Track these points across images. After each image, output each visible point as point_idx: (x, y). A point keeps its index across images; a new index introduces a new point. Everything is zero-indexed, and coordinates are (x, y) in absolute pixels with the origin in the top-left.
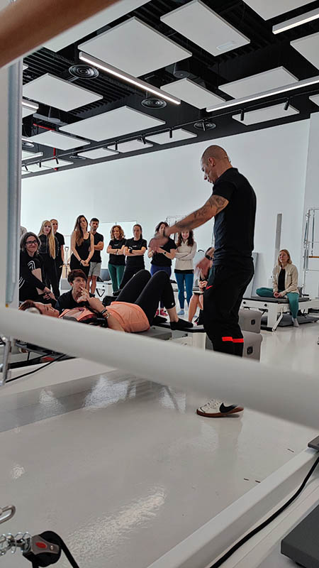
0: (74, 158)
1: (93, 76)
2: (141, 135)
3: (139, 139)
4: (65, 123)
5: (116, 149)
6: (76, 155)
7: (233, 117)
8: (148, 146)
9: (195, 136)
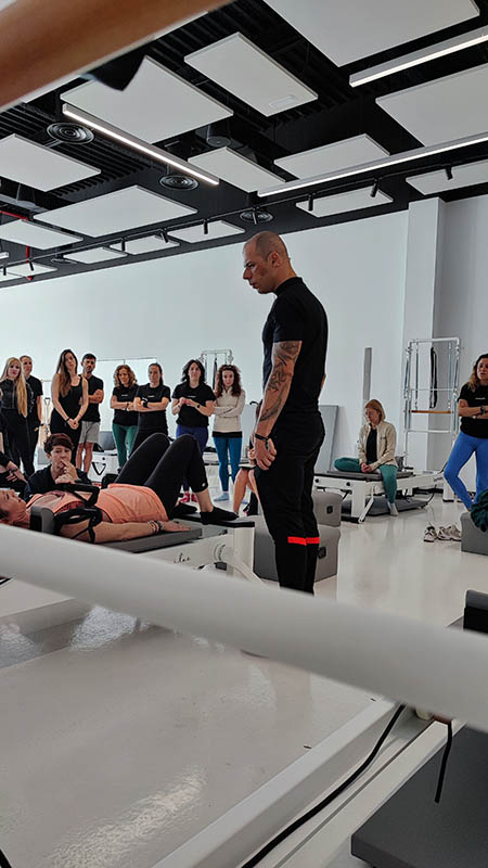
0: (58, 262)
1: (85, 140)
2: (161, 229)
3: (158, 235)
4: (43, 209)
5: (123, 248)
6: (61, 256)
7: (298, 205)
8: (171, 245)
9: (243, 232)
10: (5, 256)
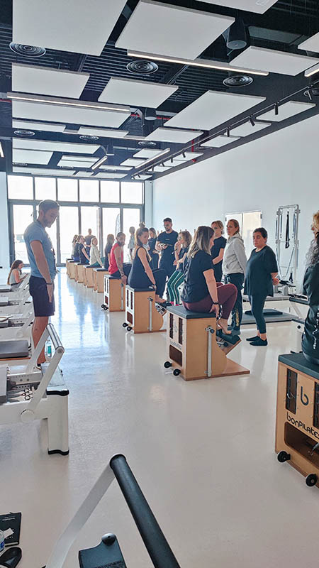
0: (199, 149)
1: (153, 70)
2: (250, 116)
5: (228, 136)
6: (199, 145)
9: (314, 105)
10: (167, 151)
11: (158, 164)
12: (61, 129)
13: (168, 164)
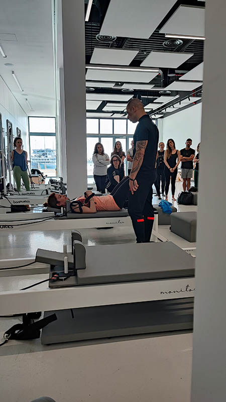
1: (179, 44)
6: (200, 92)
10: (178, 96)
11: (169, 107)
12: (112, 86)
13: (177, 106)
